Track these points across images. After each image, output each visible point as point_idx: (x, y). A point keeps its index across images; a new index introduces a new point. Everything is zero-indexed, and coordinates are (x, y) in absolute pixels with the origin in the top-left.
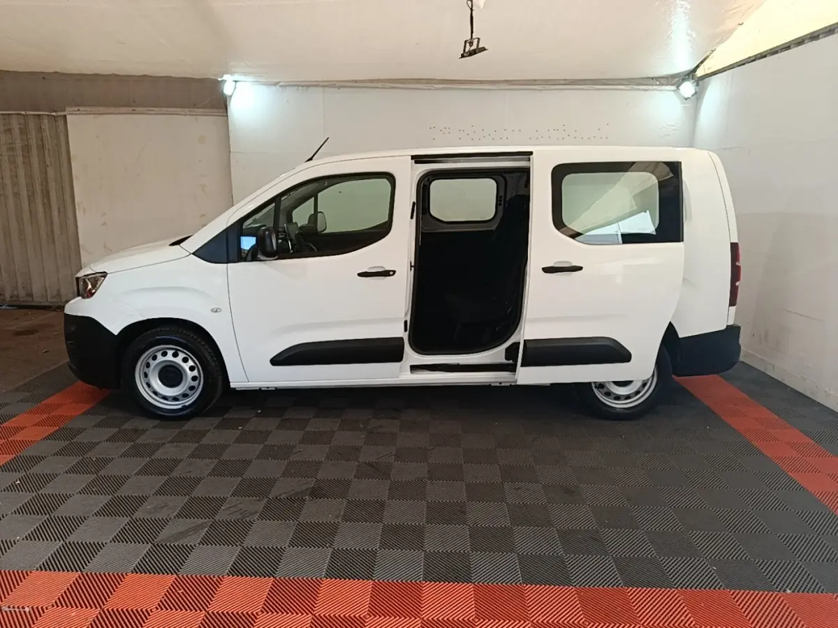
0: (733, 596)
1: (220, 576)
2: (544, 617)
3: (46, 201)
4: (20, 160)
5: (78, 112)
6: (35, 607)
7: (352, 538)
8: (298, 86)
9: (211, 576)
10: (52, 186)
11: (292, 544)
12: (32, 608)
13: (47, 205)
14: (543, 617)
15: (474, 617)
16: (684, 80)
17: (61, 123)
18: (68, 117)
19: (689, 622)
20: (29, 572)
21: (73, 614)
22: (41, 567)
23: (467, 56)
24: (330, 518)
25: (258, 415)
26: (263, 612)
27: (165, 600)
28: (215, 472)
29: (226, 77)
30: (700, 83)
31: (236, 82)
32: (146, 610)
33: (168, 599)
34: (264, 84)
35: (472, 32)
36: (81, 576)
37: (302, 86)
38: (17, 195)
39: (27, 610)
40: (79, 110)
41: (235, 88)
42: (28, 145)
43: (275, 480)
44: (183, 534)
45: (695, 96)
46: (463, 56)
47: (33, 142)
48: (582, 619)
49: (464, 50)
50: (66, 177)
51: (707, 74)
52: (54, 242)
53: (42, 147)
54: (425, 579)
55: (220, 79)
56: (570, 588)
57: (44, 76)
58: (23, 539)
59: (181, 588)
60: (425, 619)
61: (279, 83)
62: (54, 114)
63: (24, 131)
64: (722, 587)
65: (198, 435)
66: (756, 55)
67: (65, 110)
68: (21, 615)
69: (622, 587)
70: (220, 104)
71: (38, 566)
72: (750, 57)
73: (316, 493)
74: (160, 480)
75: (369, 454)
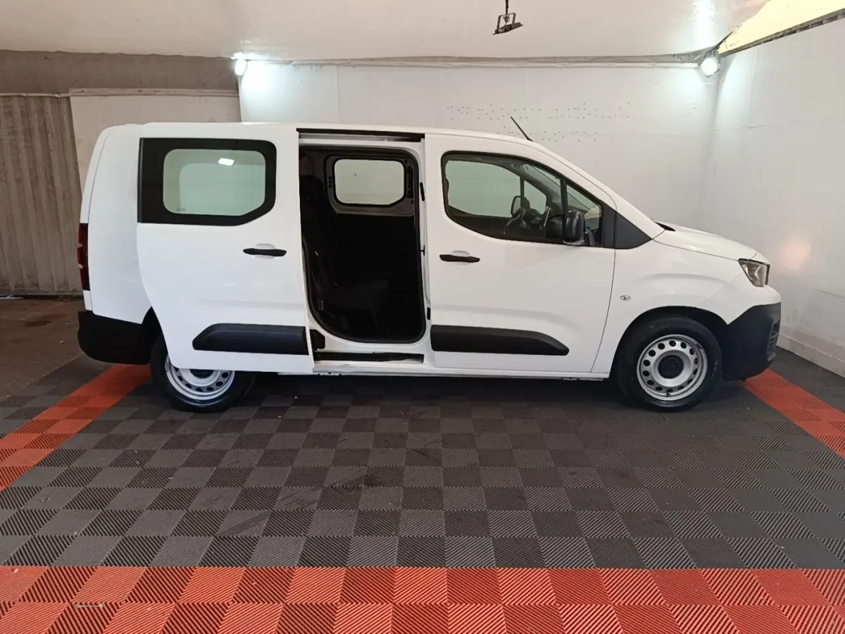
0: (807, 575)
1: (291, 567)
2: (625, 601)
3: (50, 187)
4: (22, 144)
5: (82, 94)
6: (108, 603)
7: (416, 524)
8: (312, 64)
9: (282, 567)
10: (56, 171)
11: (356, 533)
12: (105, 603)
13: (52, 191)
14: (623, 600)
15: (555, 601)
16: (705, 57)
17: (64, 106)
18: (71, 98)
19: (768, 602)
20: (94, 567)
21: (149, 609)
22: (105, 563)
23: (502, 32)
24: (390, 506)
25: (296, 403)
26: (342, 603)
27: (240, 593)
28: (262, 462)
29: (237, 56)
30: (722, 59)
31: (248, 60)
32: (223, 604)
33: (242, 591)
34: (277, 63)
35: (507, 7)
36: (149, 571)
37: (316, 65)
38: (19, 181)
39: (101, 606)
40: (83, 91)
41: (247, 67)
42: (30, 129)
43: (326, 469)
44: (244, 526)
45: (718, 73)
46: (497, 32)
47: (36, 125)
48: (662, 601)
49: (498, 26)
50: (71, 163)
51: (730, 51)
52: (59, 230)
53: (44, 131)
54: (499, 565)
55: (233, 58)
56: (644, 571)
57: (47, 56)
58: (81, 535)
59: (253, 580)
60: (506, 604)
61: (291, 62)
62: (57, 95)
63: (26, 114)
64: (795, 566)
65: (239, 425)
66: (784, 31)
67: (68, 92)
68: (95, 611)
69: (695, 568)
70: (231, 85)
71: (102, 561)
72: (778, 33)
73: (371, 481)
74: (209, 472)
75: (417, 441)
